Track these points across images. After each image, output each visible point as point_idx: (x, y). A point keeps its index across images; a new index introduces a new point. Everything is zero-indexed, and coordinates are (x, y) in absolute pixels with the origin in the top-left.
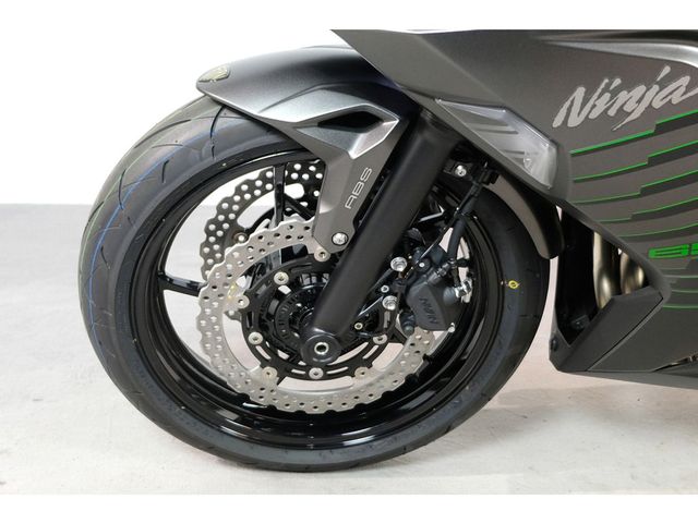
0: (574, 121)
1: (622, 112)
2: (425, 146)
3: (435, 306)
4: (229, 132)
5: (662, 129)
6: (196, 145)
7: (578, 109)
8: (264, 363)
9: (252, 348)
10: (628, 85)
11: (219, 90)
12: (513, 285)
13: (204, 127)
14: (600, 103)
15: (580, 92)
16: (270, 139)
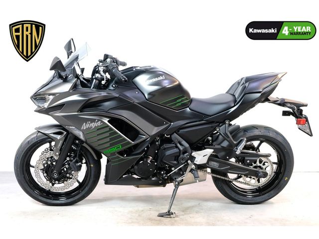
0: (85, 128)
1: (91, 127)
2: (70, 137)
3: (75, 167)
4: (39, 136)
5: (98, 130)
6: (34, 138)
7: (85, 126)
8: (47, 180)
9: (45, 177)
10: (91, 123)
11: (39, 129)
12: (92, 166)
13: (36, 135)
14: (88, 125)
15: (85, 124)
16: (46, 137)
